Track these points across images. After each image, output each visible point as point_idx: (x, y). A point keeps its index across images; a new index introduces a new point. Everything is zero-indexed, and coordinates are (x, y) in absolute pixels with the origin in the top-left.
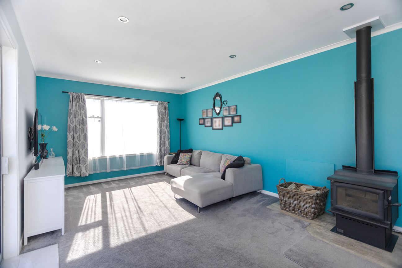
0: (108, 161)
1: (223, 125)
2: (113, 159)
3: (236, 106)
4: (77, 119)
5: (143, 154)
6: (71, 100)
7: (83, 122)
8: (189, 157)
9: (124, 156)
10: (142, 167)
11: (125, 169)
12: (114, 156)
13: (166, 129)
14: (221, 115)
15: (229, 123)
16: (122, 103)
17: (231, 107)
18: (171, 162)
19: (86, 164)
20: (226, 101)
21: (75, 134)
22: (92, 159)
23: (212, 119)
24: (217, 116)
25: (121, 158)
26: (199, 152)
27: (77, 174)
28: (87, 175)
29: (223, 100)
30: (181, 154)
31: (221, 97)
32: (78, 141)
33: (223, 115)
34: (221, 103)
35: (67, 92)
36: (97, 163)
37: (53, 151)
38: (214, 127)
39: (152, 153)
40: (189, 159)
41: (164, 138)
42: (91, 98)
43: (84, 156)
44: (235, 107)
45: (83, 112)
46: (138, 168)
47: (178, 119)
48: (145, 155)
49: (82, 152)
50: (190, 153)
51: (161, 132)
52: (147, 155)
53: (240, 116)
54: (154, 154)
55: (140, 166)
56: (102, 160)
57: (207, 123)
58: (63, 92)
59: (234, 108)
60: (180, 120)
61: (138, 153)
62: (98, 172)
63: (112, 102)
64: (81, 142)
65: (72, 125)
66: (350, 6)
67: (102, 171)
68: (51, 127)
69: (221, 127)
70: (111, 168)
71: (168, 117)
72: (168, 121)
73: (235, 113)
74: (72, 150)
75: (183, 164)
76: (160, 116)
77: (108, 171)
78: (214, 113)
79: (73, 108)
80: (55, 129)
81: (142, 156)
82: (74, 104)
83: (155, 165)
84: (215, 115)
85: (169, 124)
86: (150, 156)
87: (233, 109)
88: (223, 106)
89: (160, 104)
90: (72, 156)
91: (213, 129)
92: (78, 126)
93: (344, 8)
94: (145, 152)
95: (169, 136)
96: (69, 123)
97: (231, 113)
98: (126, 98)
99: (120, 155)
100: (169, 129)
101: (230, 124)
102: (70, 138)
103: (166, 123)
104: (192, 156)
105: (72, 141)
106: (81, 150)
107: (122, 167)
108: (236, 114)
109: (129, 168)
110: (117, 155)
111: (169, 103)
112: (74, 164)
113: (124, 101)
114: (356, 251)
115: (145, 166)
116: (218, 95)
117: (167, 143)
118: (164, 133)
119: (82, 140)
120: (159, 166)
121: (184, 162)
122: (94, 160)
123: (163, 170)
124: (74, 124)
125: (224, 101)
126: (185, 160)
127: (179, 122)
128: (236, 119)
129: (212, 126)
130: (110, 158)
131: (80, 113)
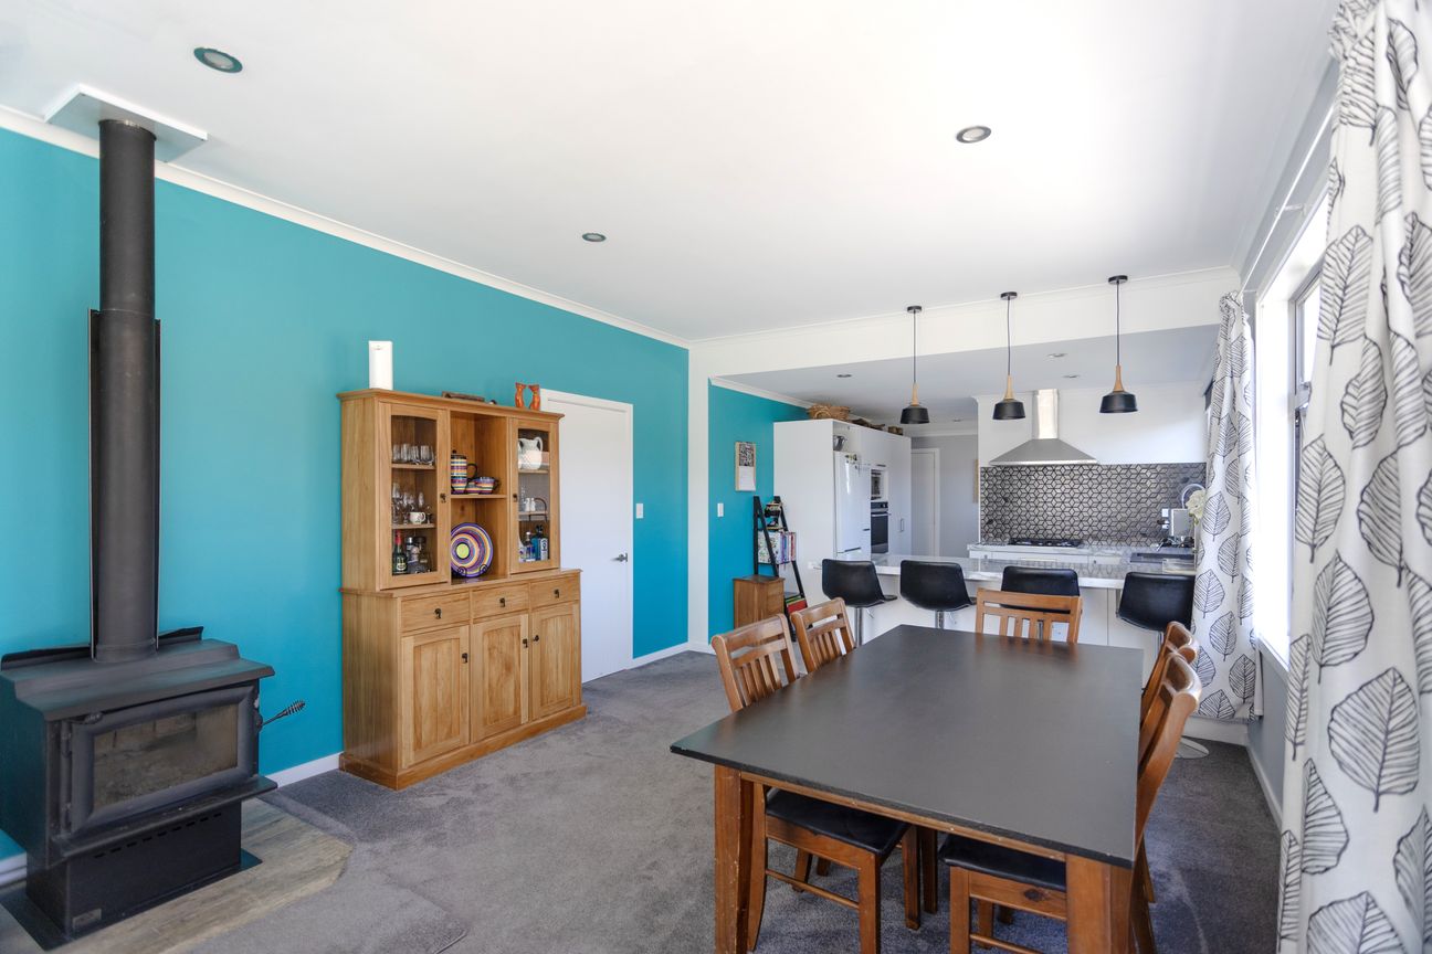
66: (229, 63)
93: (209, 57)
114: (217, 922)
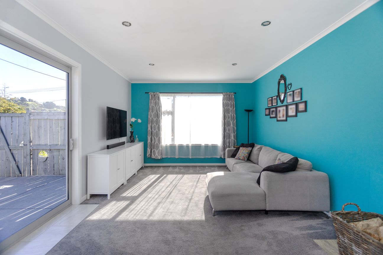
0: (177, 148)
1: (287, 116)
2: (181, 147)
3: (301, 89)
4: (154, 113)
5: (208, 144)
6: (150, 98)
7: (158, 116)
8: (247, 152)
9: (190, 145)
10: (207, 157)
11: (190, 157)
12: (182, 144)
13: (231, 121)
14: (285, 103)
15: (293, 112)
16: (190, 97)
17: (295, 91)
18: (231, 155)
19: (159, 150)
20: (291, 84)
21: (152, 125)
22: (164, 146)
23: (276, 108)
24: (281, 105)
25: (188, 146)
26: (259, 147)
27: (153, 157)
28: (159, 158)
29: (287, 84)
30: (241, 148)
31: (286, 79)
32: (154, 131)
33: (287, 103)
34: (286, 87)
35: (148, 93)
36: (169, 149)
37: (138, 137)
38: (279, 119)
39: (216, 144)
40: (247, 154)
41: (229, 130)
42: (165, 96)
43: (158, 143)
44: (299, 90)
45: (158, 107)
46: (203, 157)
47: (246, 111)
48: (210, 146)
49: (157, 139)
50: (249, 148)
51: (225, 124)
52: (212, 146)
53: (306, 102)
54: (219, 145)
55: (205, 156)
56: (172, 147)
57: (272, 114)
58: (146, 93)
59: (299, 92)
60: (249, 111)
61: (203, 144)
62: (169, 157)
63: (180, 97)
64: (156, 131)
65: (150, 118)
67: (172, 157)
68: (137, 120)
69: (284, 118)
70: (179, 155)
71: (234, 109)
72: (235, 112)
73: (299, 99)
74: (150, 137)
75: (240, 159)
76: (225, 107)
77: (177, 157)
78: (279, 101)
79: (152, 105)
80: (139, 121)
81: (207, 146)
82: (152, 101)
83: (219, 157)
84: (279, 104)
85: (235, 115)
86: (214, 147)
87: (297, 93)
88: (288, 91)
89: (224, 96)
90: (150, 142)
91: (278, 121)
92: (154, 119)
94: (210, 143)
95: (235, 128)
96: (149, 117)
97: (296, 99)
98: (192, 93)
99: (187, 144)
100: (235, 121)
101: (294, 114)
102: (149, 129)
103: (231, 114)
104: (251, 151)
105: (150, 130)
106: (155, 138)
107: (189, 155)
108: (301, 100)
109: (195, 157)
110: (185, 143)
111: (235, 93)
112: (152, 148)
113: (191, 96)
115: (210, 157)
116: (283, 77)
117: (232, 135)
118: (229, 125)
119: (157, 130)
120: (223, 158)
121: (241, 157)
122: (166, 146)
123: (225, 162)
124: (152, 117)
125: (289, 85)
126: (243, 155)
127: (247, 113)
128: (301, 107)
129: (276, 117)
130: (179, 146)
131: (155, 108)
